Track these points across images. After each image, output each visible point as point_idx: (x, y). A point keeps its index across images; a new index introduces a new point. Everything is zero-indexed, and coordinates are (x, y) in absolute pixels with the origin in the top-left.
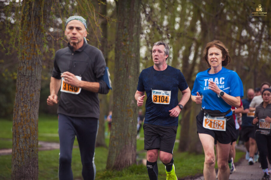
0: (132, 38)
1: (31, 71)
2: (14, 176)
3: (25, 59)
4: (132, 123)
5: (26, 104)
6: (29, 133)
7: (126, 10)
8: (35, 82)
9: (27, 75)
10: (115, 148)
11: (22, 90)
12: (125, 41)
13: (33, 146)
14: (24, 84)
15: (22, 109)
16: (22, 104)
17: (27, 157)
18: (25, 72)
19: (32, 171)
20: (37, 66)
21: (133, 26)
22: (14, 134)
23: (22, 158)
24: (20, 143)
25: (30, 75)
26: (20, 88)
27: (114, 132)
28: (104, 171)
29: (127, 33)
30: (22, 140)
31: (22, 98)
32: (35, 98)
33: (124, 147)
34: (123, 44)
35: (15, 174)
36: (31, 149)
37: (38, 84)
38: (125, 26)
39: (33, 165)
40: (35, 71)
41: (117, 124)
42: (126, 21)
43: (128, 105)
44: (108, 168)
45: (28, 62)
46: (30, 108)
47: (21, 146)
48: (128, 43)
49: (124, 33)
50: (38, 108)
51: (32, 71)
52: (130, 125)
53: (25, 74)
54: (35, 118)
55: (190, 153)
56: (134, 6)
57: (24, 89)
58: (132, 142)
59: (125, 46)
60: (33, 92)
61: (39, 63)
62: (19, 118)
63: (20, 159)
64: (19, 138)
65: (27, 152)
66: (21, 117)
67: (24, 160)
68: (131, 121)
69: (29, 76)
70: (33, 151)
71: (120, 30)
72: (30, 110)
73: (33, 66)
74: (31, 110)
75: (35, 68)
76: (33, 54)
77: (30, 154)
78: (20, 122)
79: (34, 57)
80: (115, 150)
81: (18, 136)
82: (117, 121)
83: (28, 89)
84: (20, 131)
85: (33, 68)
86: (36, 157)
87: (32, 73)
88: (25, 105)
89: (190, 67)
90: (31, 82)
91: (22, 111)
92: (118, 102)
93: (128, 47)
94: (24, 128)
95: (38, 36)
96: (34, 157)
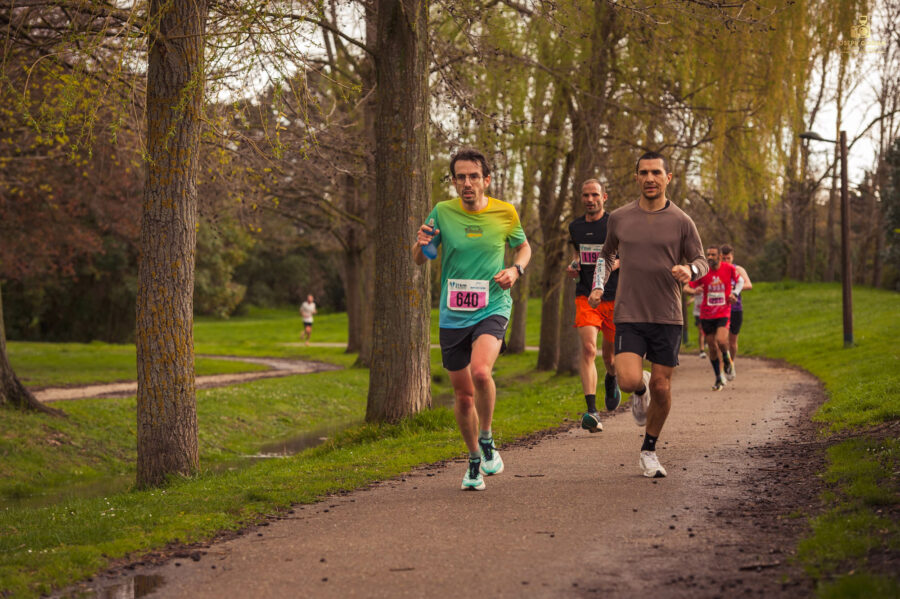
0: (413, 135)
1: (171, 211)
2: (143, 448)
3: (157, 182)
4: (419, 319)
5: (163, 285)
6: (173, 351)
7: (398, 74)
8: (182, 233)
9: (163, 219)
10: (383, 375)
11: (153, 255)
12: (397, 141)
13: (184, 380)
14: (157, 240)
15: (155, 297)
16: (155, 286)
17: (170, 405)
18: (158, 213)
19: (184, 437)
20: (184, 199)
21: (413, 108)
22: (140, 353)
23: (159, 409)
24: (154, 375)
25: (169, 219)
26: (148, 249)
27: (380, 341)
28: (359, 424)
29: (402, 125)
30: (157, 367)
31: (153, 273)
32: (182, 271)
33: (402, 372)
34: (393, 147)
35: (145, 444)
36: (179, 388)
37: (189, 238)
38: (397, 108)
39: (184, 423)
40: (181, 211)
41: (385, 322)
42: (398, 98)
43: (408, 279)
44: (368, 419)
45: (165, 189)
46: (171, 293)
47: (155, 380)
48: (404, 145)
49: (395, 123)
50: (191, 294)
51: (173, 211)
52: (414, 324)
53: (158, 218)
54: (184, 316)
55: (560, 373)
56: (413, 65)
57: (157, 251)
58: (419, 361)
59: (397, 152)
60: (177, 257)
61: (188, 192)
62: (149, 317)
63: (154, 411)
64: (152, 363)
65: (171, 393)
66: (153, 315)
67: (164, 412)
68: (416, 316)
69: (167, 222)
70: (182, 390)
71: (386, 118)
72: (172, 299)
73: (176, 199)
74: (176, 298)
75: (181, 203)
76: (176, 172)
77: (176, 398)
78: (151, 325)
79: (177, 179)
80: (385, 380)
81: (149, 359)
82: (386, 316)
83: (167, 251)
84: (154, 346)
85: (176, 204)
86: (191, 404)
87: (174, 214)
88: (162, 287)
89: (553, 203)
90: (174, 236)
91: (156, 302)
92: (385, 276)
93: (404, 154)
94: (162, 341)
95: (185, 130)
96: (186, 404)
